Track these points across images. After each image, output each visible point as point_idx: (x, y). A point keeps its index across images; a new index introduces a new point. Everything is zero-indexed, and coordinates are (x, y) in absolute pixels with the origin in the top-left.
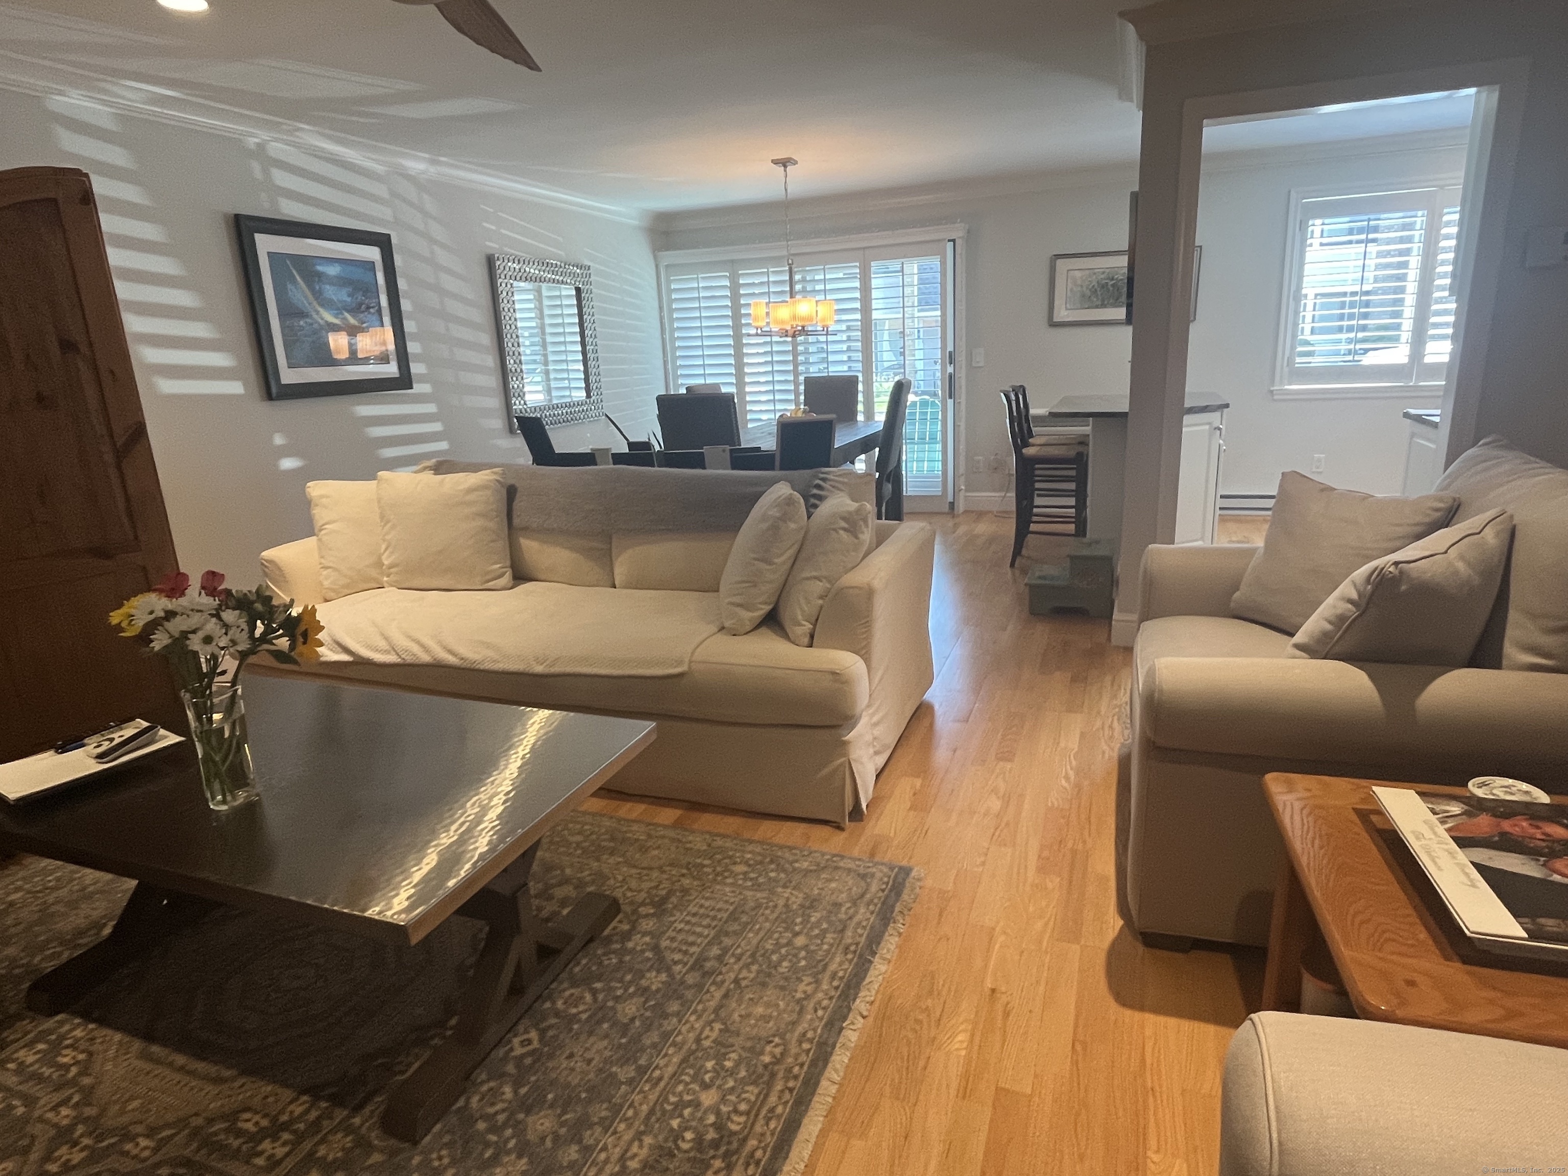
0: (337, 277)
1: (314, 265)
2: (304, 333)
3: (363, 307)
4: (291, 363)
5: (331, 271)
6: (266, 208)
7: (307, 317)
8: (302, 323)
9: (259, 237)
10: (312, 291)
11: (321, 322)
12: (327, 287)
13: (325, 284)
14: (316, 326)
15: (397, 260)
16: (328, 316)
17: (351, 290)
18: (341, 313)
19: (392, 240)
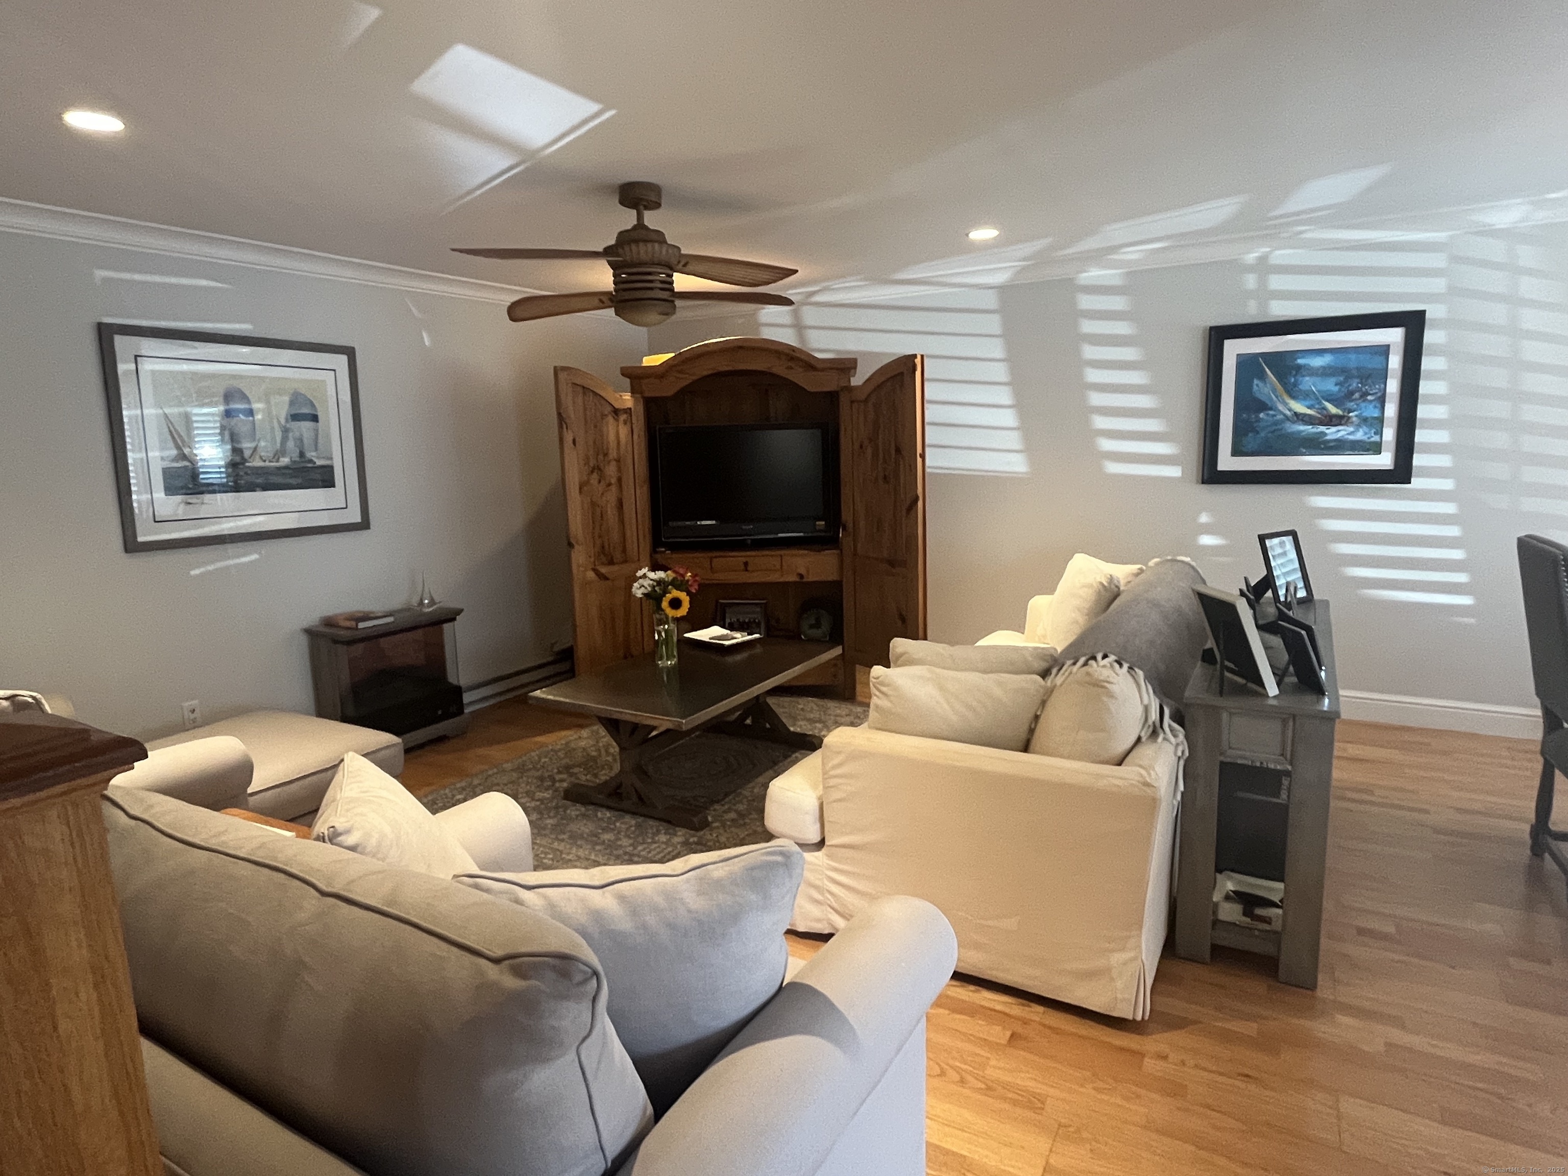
0: (1326, 368)
1: (1294, 359)
2: (1262, 424)
3: (1357, 395)
4: (1237, 451)
5: (1317, 362)
6: (1251, 314)
7: (1271, 409)
8: (1262, 415)
9: (1228, 344)
10: (1284, 384)
11: (1288, 413)
12: (1307, 378)
13: (1304, 376)
14: (1280, 417)
15: (1430, 337)
16: (1299, 407)
17: (1342, 379)
18: (1320, 403)
19: (1427, 315)
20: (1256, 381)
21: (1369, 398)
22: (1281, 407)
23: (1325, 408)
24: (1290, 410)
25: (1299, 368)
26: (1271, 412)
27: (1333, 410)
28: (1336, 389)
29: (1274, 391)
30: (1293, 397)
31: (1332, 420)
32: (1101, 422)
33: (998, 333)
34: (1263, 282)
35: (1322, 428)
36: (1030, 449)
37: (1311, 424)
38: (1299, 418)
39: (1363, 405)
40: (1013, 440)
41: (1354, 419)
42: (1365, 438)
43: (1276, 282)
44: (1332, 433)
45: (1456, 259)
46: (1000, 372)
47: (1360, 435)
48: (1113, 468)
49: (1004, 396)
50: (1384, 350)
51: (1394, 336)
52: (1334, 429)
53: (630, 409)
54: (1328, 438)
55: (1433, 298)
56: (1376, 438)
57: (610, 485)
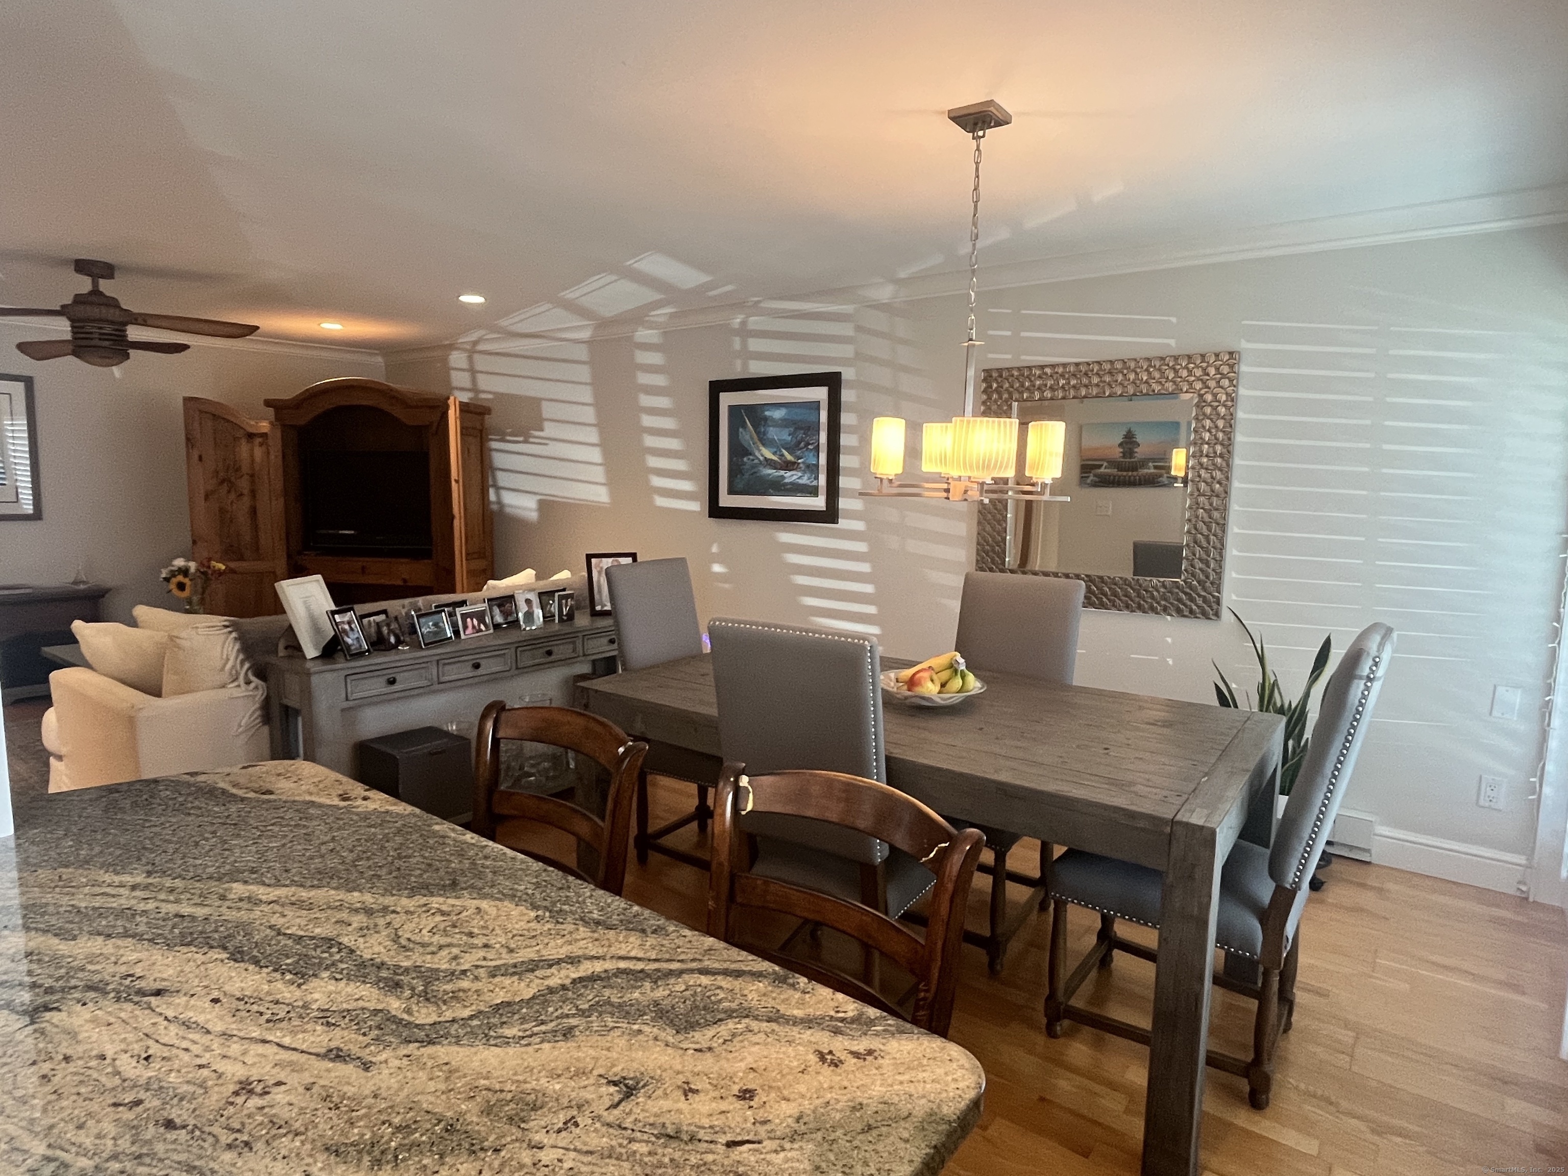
0: (783, 420)
1: (763, 412)
2: (747, 467)
3: (802, 445)
4: (731, 491)
5: (778, 414)
6: (736, 372)
7: (751, 454)
8: (745, 459)
9: (723, 396)
10: (758, 433)
11: (761, 458)
12: (771, 428)
13: (769, 426)
14: (756, 461)
15: (847, 395)
16: (768, 453)
17: (792, 429)
18: (781, 451)
19: (843, 377)
20: (741, 430)
21: (810, 447)
22: (757, 454)
23: (783, 455)
24: (762, 456)
25: (766, 419)
26: (751, 457)
27: (789, 457)
28: (789, 438)
29: (752, 438)
30: (764, 445)
31: (789, 466)
32: (653, 462)
33: (588, 381)
34: (744, 345)
35: (782, 473)
36: (611, 483)
37: (775, 468)
38: (769, 463)
39: (806, 453)
40: (599, 474)
41: (801, 465)
42: (808, 482)
43: (755, 345)
44: (791, 476)
45: (859, 329)
46: (589, 414)
47: (805, 480)
48: (661, 502)
49: (592, 436)
50: (816, 405)
51: (820, 394)
52: (789, 474)
53: (266, 434)
54: (786, 481)
55: (846, 362)
56: (815, 483)
57: (241, 495)
